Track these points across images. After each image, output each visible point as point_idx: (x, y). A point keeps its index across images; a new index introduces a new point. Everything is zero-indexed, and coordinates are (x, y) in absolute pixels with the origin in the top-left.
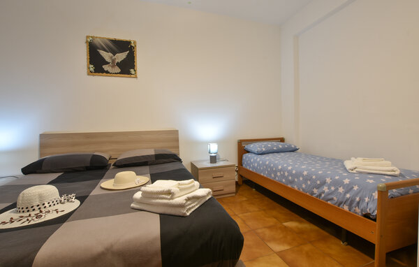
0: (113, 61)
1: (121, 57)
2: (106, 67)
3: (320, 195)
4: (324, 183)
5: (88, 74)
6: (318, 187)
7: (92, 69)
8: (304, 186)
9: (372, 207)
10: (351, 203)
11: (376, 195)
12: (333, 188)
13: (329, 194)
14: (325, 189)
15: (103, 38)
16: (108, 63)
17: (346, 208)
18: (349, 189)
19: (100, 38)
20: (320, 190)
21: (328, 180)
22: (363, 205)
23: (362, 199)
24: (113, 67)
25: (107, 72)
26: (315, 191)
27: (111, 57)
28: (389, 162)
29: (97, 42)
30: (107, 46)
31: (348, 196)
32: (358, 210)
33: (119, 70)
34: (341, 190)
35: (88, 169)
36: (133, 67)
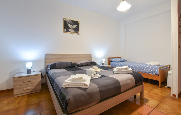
0: (72, 28)
1: (75, 27)
2: (70, 30)
3: (143, 72)
4: (144, 68)
5: (63, 32)
6: (142, 70)
7: (65, 30)
8: (137, 70)
9: (158, 72)
10: (152, 72)
11: (159, 70)
12: (147, 69)
13: (146, 71)
14: (145, 70)
15: (69, 19)
16: (70, 29)
17: (151, 74)
18: (151, 69)
19: (68, 19)
20: (143, 70)
21: (145, 67)
22: (155, 72)
23: (155, 71)
24: (72, 30)
25: (70, 32)
26: (141, 71)
27: (71, 27)
28: (158, 63)
29: (67, 21)
30: (70, 22)
31: (151, 71)
32: (154, 74)
33: (74, 31)
34: (149, 69)
35: (70, 67)
36: (78, 31)
